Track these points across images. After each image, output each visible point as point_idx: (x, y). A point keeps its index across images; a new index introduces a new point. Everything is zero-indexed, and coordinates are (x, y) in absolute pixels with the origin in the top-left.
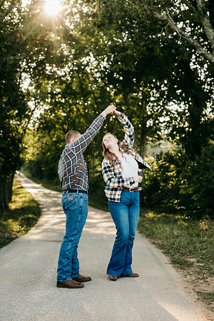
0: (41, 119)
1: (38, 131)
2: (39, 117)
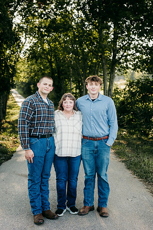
0: (30, 50)
1: (27, 60)
2: (29, 49)
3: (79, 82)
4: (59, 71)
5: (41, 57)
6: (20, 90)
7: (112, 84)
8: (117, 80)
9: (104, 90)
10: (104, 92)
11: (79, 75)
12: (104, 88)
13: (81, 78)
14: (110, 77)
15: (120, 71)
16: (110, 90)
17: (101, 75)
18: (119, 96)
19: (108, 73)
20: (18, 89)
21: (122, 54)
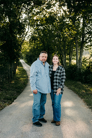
1: (29, 41)
2: (31, 35)
3: (61, 55)
4: (48, 48)
5: (37, 39)
6: (25, 60)
7: (82, 55)
8: (85, 54)
9: (76, 60)
10: (76, 61)
12: (77, 58)
14: (80, 52)
16: (80, 59)
18: (86, 64)
19: (79, 49)
20: (25, 59)
21: (88, 37)
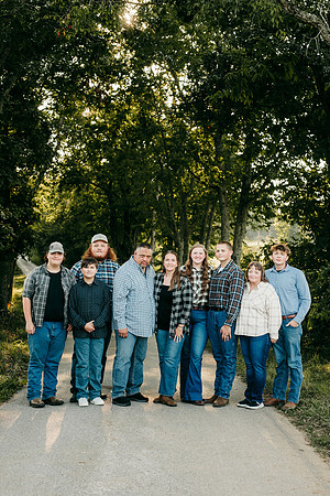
11: (170, 224)
13: (175, 232)
14: (236, 232)
15: (257, 220)
17: (217, 227)
19: (231, 225)
